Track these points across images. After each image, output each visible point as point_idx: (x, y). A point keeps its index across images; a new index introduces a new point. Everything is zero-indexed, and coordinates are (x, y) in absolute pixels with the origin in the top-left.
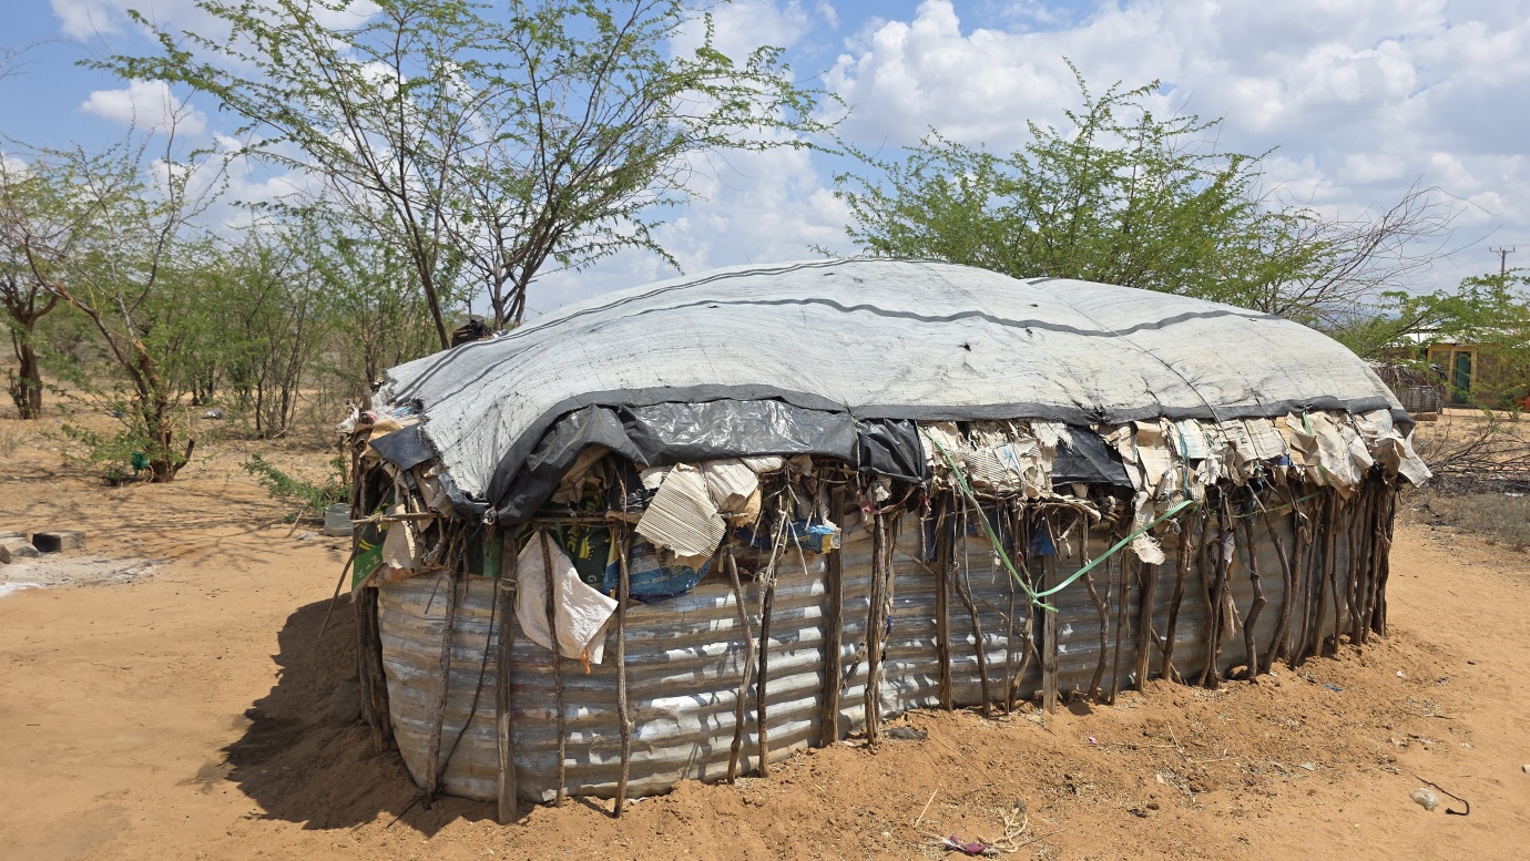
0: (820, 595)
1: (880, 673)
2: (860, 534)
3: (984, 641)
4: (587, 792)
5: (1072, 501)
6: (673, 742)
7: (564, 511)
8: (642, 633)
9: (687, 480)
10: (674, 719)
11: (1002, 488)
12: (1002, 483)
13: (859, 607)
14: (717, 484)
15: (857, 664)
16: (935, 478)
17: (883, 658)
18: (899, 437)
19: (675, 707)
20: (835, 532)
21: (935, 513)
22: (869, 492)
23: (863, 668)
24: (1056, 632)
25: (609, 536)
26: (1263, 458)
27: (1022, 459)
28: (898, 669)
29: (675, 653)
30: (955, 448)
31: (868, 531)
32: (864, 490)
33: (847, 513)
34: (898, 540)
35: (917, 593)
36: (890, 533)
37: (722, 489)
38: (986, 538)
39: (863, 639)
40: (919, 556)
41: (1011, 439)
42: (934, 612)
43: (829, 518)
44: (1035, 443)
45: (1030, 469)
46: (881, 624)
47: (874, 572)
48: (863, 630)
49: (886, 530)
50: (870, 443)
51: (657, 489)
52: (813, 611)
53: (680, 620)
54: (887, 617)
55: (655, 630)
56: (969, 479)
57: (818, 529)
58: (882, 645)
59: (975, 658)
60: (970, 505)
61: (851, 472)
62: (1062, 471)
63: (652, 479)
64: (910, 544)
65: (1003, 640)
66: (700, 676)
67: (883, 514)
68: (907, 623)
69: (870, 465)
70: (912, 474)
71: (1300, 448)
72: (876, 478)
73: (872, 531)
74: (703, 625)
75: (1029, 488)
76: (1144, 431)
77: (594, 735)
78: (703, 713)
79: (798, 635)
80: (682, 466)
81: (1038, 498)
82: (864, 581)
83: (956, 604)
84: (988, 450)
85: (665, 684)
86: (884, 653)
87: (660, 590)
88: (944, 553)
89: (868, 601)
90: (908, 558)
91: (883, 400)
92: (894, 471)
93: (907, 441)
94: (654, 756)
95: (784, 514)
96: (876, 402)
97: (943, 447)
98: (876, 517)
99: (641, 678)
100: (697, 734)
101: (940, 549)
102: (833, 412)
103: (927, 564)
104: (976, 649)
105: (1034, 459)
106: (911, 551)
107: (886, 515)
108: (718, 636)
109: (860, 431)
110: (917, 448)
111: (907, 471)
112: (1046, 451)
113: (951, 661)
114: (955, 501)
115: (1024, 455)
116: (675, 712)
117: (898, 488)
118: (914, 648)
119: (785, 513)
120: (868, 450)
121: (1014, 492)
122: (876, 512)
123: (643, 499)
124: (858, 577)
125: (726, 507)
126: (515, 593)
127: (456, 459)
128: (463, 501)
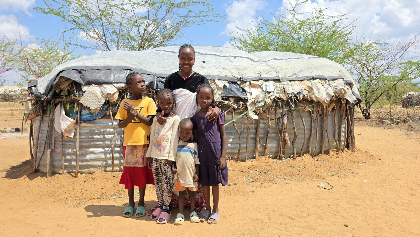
4: (72, 172)
5: (228, 103)
6: (96, 160)
7: (63, 97)
8: (86, 130)
9: (95, 89)
10: (96, 154)
14: (104, 90)
19: (96, 151)
25: (75, 104)
26: (295, 92)
29: (96, 137)
37: (105, 91)
50: (159, 83)
51: (86, 91)
53: (97, 128)
55: (89, 130)
61: (153, 91)
62: (225, 94)
63: (85, 88)
66: (104, 144)
69: (158, 89)
71: (308, 90)
74: (105, 130)
76: (253, 84)
77: (73, 157)
78: (105, 153)
80: (93, 85)
85: (93, 145)
87: (89, 118)
94: (91, 163)
96: (163, 73)
99: (85, 142)
100: (103, 158)
102: (148, 74)
108: (110, 133)
112: (220, 88)
116: (96, 152)
120: (158, 85)
123: (82, 93)
125: (107, 97)
126: (53, 119)
127: (40, 85)
128: (39, 94)
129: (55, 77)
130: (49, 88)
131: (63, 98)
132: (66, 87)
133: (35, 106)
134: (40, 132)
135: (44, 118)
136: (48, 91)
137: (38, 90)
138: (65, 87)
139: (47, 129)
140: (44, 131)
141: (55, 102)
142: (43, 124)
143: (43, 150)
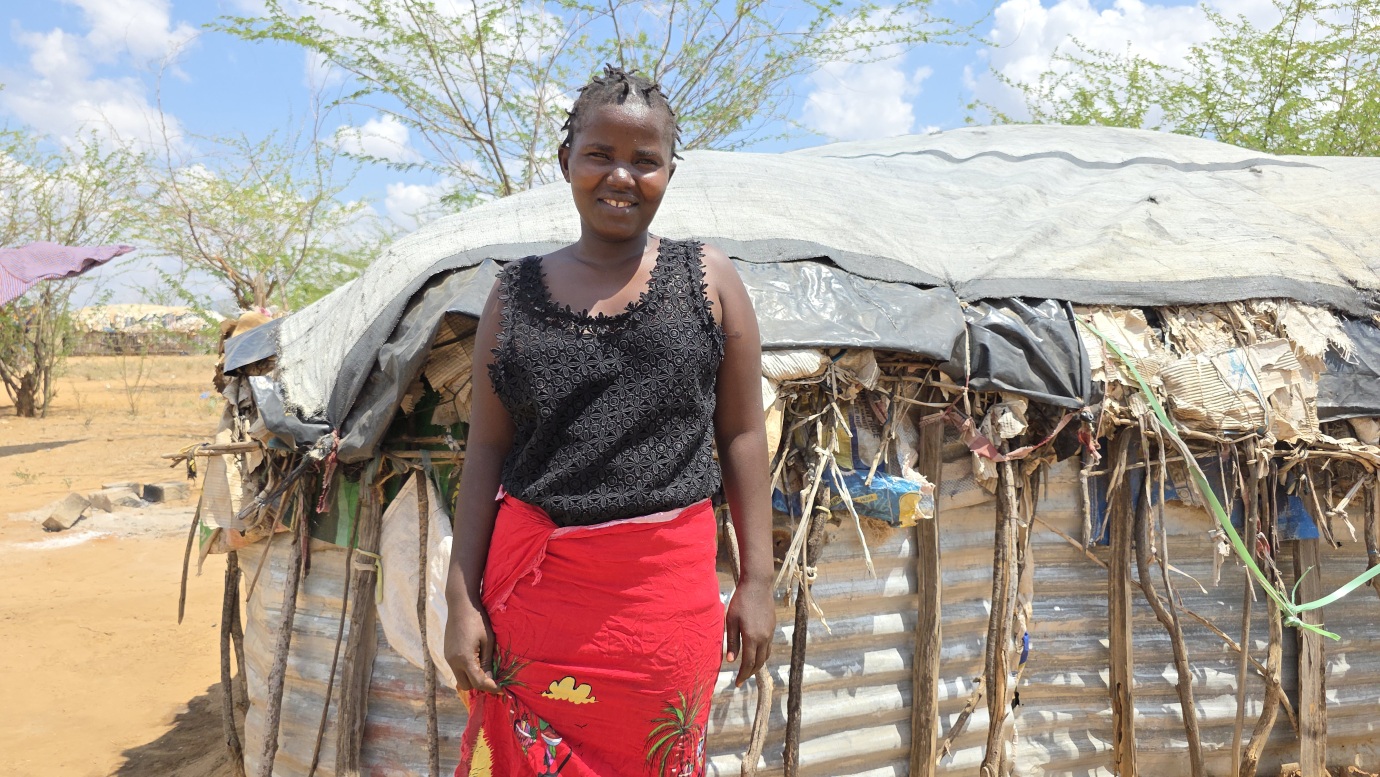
0: (900, 597)
1: (1010, 728)
2: (974, 495)
3: (1195, 680)
5: (1356, 449)
11: (1229, 423)
12: (1230, 413)
13: (970, 616)
15: (967, 715)
16: (1107, 402)
17: (1016, 703)
18: (1042, 331)
20: (924, 489)
21: (1107, 462)
22: (987, 422)
23: (980, 719)
24: (1322, 669)
27: (1264, 375)
28: (1042, 720)
30: (1143, 353)
31: (986, 491)
32: (979, 420)
33: (949, 459)
34: (1041, 507)
35: (1074, 597)
36: (1027, 494)
38: (1202, 509)
39: (979, 672)
40: (1080, 537)
41: (1241, 340)
42: (1105, 629)
43: (917, 466)
44: (1287, 347)
45: (1279, 391)
46: (1011, 646)
47: (997, 561)
48: (979, 655)
49: (1019, 491)
50: (988, 338)
52: (891, 623)
54: (1021, 635)
56: (1169, 406)
57: (891, 483)
58: (1012, 681)
59: (1177, 708)
60: (1172, 450)
61: (954, 387)
62: (1336, 396)
64: (1062, 515)
65: (1228, 679)
67: (1013, 462)
68: (1056, 645)
69: (987, 375)
70: (1064, 393)
72: (1000, 400)
73: (992, 489)
75: (1278, 424)
79: (861, 662)
81: (1294, 441)
82: (981, 574)
83: (1142, 617)
84: (1200, 358)
86: (1017, 694)
88: (1124, 531)
89: (988, 606)
90: (1057, 538)
91: (1011, 271)
92: (1032, 386)
93: (1057, 338)
95: (824, 454)
96: (999, 274)
97: (1122, 351)
98: (1000, 466)
101: (1116, 526)
102: (923, 287)
103: (1091, 549)
104: (1181, 692)
105: (1286, 373)
106: (1062, 528)
107: (1019, 464)
109: (971, 320)
110: (1074, 349)
111: (1056, 386)
112: (1308, 362)
113: (1136, 711)
114: (1145, 444)
115: (1267, 368)
117: (1040, 415)
118: (1068, 688)
119: (827, 452)
120: (985, 349)
121: (1252, 431)
122: (999, 457)
124: (970, 567)
126: (375, 575)
127: (298, 356)
128: (292, 421)
129: (396, 313)
130: (356, 380)
131: (445, 448)
132: (465, 377)
133: (261, 487)
134: (293, 642)
135: (314, 559)
136: (349, 403)
137: (283, 392)
138: (459, 375)
139: (335, 631)
140: (316, 641)
141: (391, 469)
142: (306, 592)
143: (309, 760)
